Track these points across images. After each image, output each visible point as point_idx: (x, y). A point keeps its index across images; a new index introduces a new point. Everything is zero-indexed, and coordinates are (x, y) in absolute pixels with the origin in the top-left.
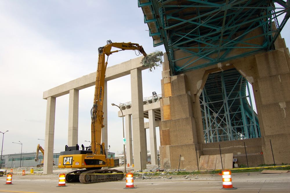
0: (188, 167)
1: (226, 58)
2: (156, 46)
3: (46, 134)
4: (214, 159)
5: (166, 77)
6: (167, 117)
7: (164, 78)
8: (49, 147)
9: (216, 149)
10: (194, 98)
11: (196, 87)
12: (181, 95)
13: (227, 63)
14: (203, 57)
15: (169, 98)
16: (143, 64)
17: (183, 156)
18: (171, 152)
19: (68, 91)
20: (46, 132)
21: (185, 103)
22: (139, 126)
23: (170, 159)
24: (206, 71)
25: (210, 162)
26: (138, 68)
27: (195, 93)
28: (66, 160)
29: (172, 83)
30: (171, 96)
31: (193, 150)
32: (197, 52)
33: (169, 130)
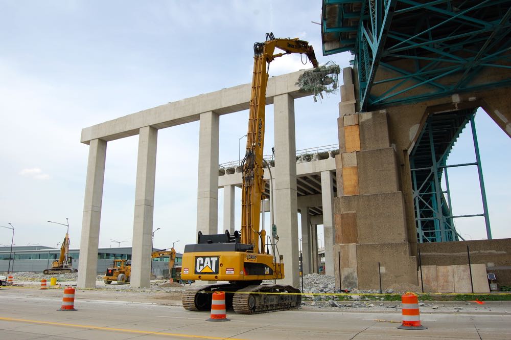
0: (397, 286)
1: (469, 86)
2: (327, 55)
3: (86, 211)
4: (448, 273)
5: (350, 115)
6: (350, 189)
7: (345, 115)
8: (90, 237)
9: (445, 254)
10: (403, 157)
11: (408, 136)
12: (380, 150)
13: (471, 97)
14: (426, 82)
15: (355, 154)
16: (302, 86)
17: (383, 266)
18: (359, 257)
19: (137, 129)
20: (86, 207)
21: (389, 164)
22: (290, 203)
23: (356, 270)
24: (428, 107)
25: (440, 277)
26: (289, 94)
27: (405, 148)
28: (202, 262)
29: (361, 126)
30: (359, 149)
31: (405, 254)
32: (413, 72)
33: (354, 215)
